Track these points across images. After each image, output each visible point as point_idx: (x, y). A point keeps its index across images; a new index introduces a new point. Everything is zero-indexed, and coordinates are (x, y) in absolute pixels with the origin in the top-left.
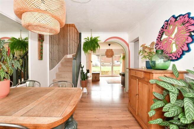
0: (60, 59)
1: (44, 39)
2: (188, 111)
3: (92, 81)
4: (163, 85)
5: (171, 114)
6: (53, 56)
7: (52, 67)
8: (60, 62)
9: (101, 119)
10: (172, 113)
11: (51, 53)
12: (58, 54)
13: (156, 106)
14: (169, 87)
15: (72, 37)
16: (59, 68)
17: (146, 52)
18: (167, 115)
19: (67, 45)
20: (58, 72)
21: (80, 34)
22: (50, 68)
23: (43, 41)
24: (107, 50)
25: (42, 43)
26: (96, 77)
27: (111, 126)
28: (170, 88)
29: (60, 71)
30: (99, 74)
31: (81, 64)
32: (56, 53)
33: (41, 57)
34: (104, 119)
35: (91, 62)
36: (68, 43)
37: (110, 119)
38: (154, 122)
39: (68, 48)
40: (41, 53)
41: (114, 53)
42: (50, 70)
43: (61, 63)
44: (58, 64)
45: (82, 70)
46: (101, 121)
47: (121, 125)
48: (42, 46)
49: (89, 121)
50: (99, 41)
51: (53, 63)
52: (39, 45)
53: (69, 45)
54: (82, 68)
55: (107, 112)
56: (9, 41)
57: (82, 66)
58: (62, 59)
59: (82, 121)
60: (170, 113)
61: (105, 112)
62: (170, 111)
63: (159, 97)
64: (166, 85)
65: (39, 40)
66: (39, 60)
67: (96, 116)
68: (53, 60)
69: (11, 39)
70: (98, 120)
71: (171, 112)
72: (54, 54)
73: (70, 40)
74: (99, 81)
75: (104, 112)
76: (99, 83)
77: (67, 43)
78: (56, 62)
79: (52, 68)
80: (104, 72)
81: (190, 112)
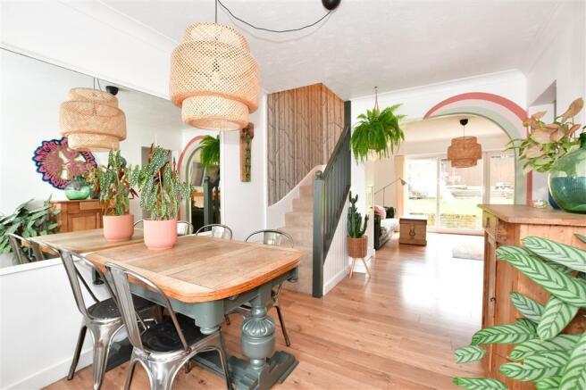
0: (300, 177)
1: (253, 133)
2: (578, 373)
3: (400, 244)
4: (530, 267)
5: (529, 374)
6: (278, 170)
7: (274, 197)
8: (297, 187)
9: (368, 350)
10: (532, 371)
11: (272, 163)
12: (291, 164)
13: (491, 338)
14: (550, 279)
15: (333, 115)
16: (295, 201)
17: (537, 143)
18: (512, 371)
19: (322, 139)
20: (291, 210)
21: (348, 105)
22: (269, 201)
23: (252, 137)
24: (454, 141)
25: (249, 143)
26: (412, 234)
27: (388, 377)
28: (557, 283)
29: (296, 209)
30: (425, 222)
31: (351, 189)
32: (287, 163)
33: (247, 176)
34: (378, 352)
35: (403, 183)
36: (324, 133)
37: (400, 359)
38: (474, 384)
39: (325, 146)
40: (246, 166)
41: (483, 150)
42: (269, 204)
43: (301, 188)
44: (291, 192)
45: (353, 209)
46: (369, 355)
47: (421, 383)
48: (248, 150)
49: (336, 345)
50: (401, 117)
51: (277, 190)
52: (242, 149)
53: (325, 139)
54: (354, 201)
55: (399, 338)
56: (201, 145)
57: (353, 196)
58: (305, 179)
59: (317, 338)
60: (525, 367)
61: (394, 337)
62: (529, 362)
63: (531, 312)
64: (542, 271)
65: (242, 137)
66: (243, 181)
67: (360, 340)
68: (278, 181)
69: (205, 139)
70: (360, 348)
71: (530, 368)
72: (280, 165)
73: (327, 124)
74: (424, 245)
75: (390, 336)
76: (423, 251)
77: (322, 135)
78: (287, 187)
79: (275, 201)
80: (458, 217)
81: (580, 379)
